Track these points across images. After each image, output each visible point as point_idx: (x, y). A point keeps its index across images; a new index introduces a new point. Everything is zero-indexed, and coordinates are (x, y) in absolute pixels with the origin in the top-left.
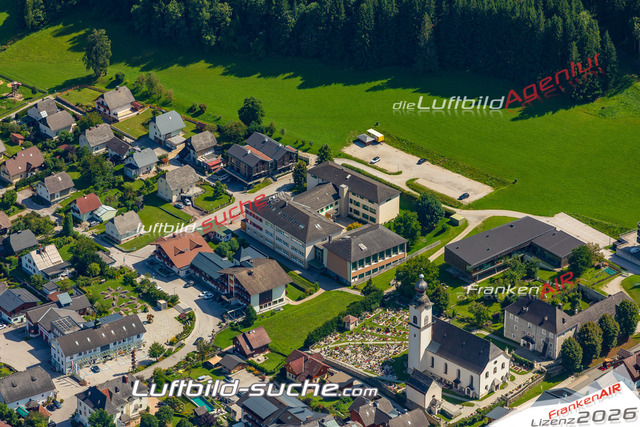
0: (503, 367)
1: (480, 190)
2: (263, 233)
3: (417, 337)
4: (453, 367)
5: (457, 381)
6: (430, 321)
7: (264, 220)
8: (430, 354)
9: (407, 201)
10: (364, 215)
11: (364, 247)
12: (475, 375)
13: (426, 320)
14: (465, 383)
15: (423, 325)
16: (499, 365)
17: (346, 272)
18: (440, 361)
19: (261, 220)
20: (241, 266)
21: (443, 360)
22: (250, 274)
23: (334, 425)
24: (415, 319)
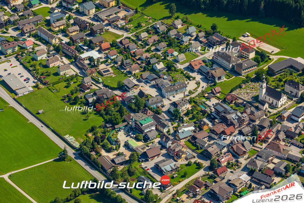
0: (285, 99)
1: (277, 50)
2: (218, 60)
3: (262, 91)
4: (271, 99)
5: (272, 103)
6: (265, 86)
7: (219, 57)
8: (265, 95)
9: (257, 53)
10: (245, 56)
11: (246, 65)
12: (277, 101)
13: (264, 86)
14: (274, 103)
15: (263, 88)
16: (284, 99)
17: (241, 72)
18: (268, 97)
19: (218, 57)
20: (213, 69)
21: (269, 97)
22: (215, 72)
23: (239, 114)
24: (261, 86)
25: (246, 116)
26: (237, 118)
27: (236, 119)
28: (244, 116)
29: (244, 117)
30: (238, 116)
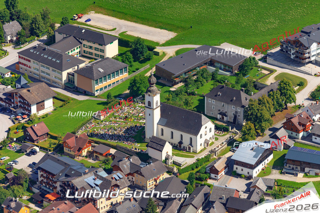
0: (210, 131)
1: (168, 35)
5: (181, 143)
6: (159, 104)
7: (32, 60)
8: (160, 127)
10: (96, 55)
11: (102, 70)
13: (157, 103)
14: (186, 143)
15: (155, 107)
16: (208, 130)
19: (29, 61)
20: (22, 87)
21: (170, 130)
22: (29, 91)
23: (104, 174)
24: (149, 103)
25: (121, 177)
26: (99, 182)
27: (97, 185)
28: (118, 178)
29: (116, 180)
30: (101, 178)
